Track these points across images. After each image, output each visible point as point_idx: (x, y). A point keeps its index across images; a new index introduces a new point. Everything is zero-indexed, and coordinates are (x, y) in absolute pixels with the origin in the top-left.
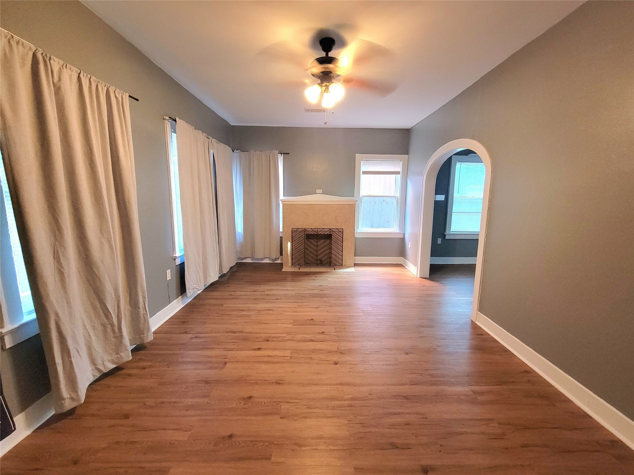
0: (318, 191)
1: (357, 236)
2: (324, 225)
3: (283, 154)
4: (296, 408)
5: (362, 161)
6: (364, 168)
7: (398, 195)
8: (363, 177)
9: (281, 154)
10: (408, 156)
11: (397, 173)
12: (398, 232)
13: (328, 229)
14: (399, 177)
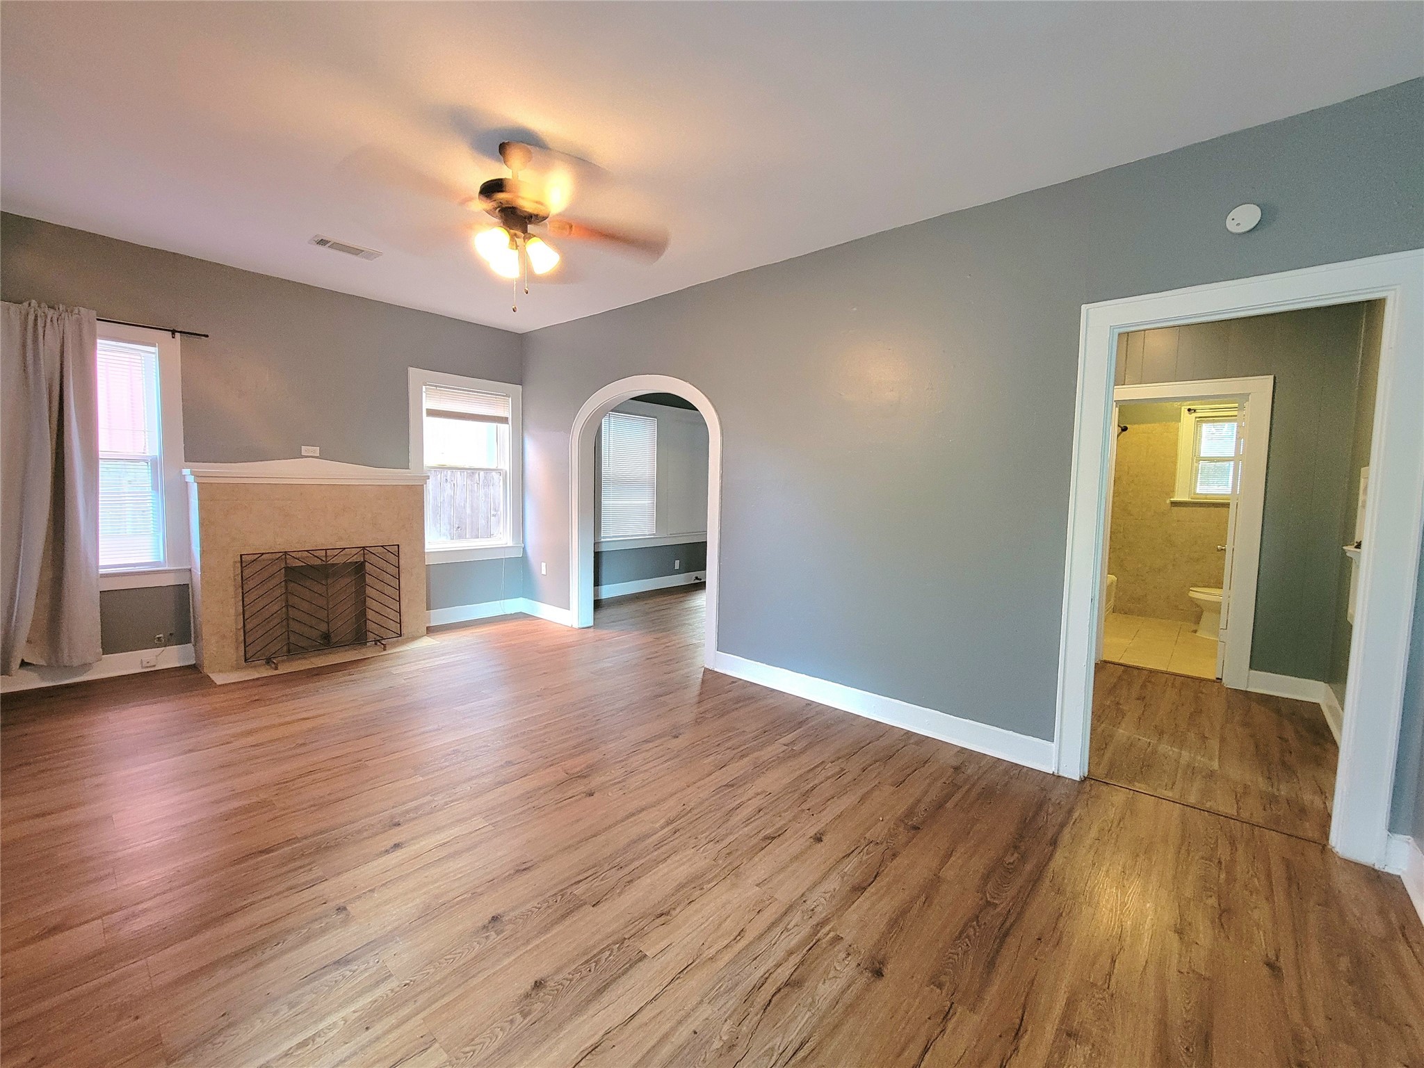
0: (305, 450)
1: (429, 561)
2: (341, 539)
3: (178, 335)
4: (602, 880)
5: (424, 387)
6: (428, 404)
7: (506, 465)
8: (429, 423)
9: (174, 332)
10: (521, 390)
11: (503, 420)
12: (511, 545)
13: (359, 550)
14: (505, 429)
